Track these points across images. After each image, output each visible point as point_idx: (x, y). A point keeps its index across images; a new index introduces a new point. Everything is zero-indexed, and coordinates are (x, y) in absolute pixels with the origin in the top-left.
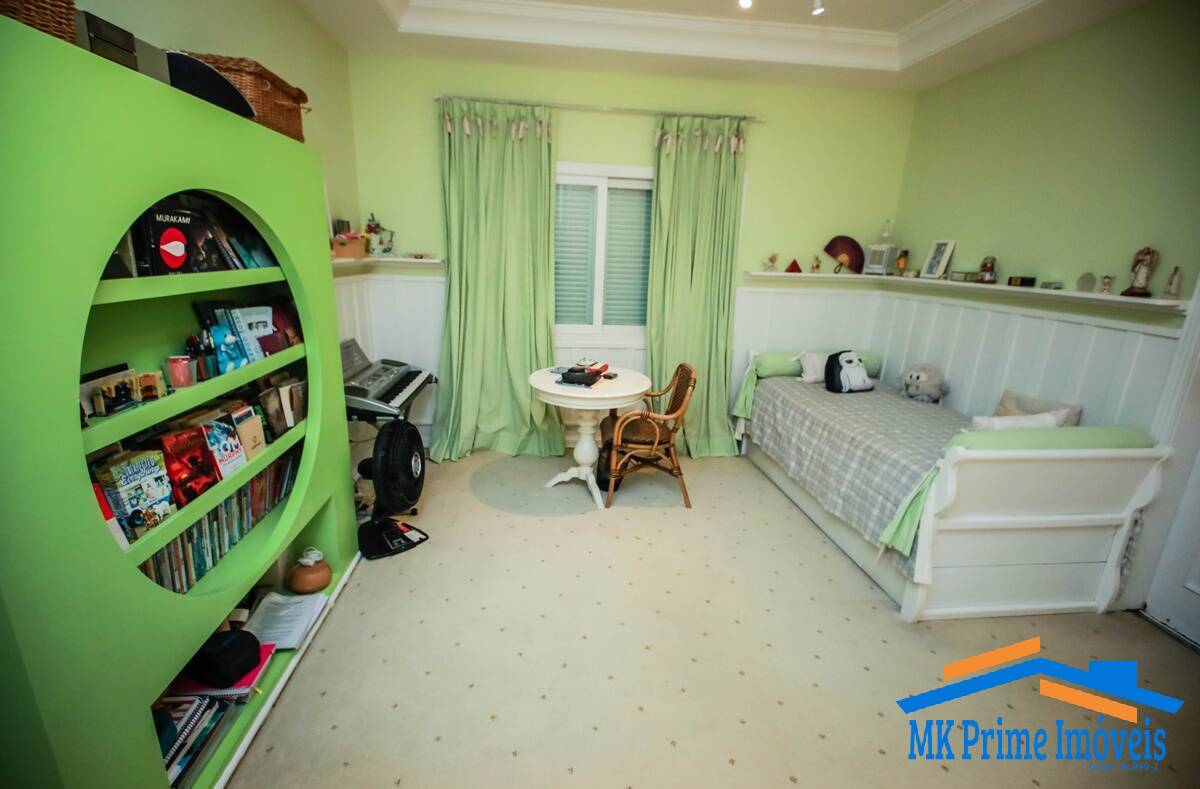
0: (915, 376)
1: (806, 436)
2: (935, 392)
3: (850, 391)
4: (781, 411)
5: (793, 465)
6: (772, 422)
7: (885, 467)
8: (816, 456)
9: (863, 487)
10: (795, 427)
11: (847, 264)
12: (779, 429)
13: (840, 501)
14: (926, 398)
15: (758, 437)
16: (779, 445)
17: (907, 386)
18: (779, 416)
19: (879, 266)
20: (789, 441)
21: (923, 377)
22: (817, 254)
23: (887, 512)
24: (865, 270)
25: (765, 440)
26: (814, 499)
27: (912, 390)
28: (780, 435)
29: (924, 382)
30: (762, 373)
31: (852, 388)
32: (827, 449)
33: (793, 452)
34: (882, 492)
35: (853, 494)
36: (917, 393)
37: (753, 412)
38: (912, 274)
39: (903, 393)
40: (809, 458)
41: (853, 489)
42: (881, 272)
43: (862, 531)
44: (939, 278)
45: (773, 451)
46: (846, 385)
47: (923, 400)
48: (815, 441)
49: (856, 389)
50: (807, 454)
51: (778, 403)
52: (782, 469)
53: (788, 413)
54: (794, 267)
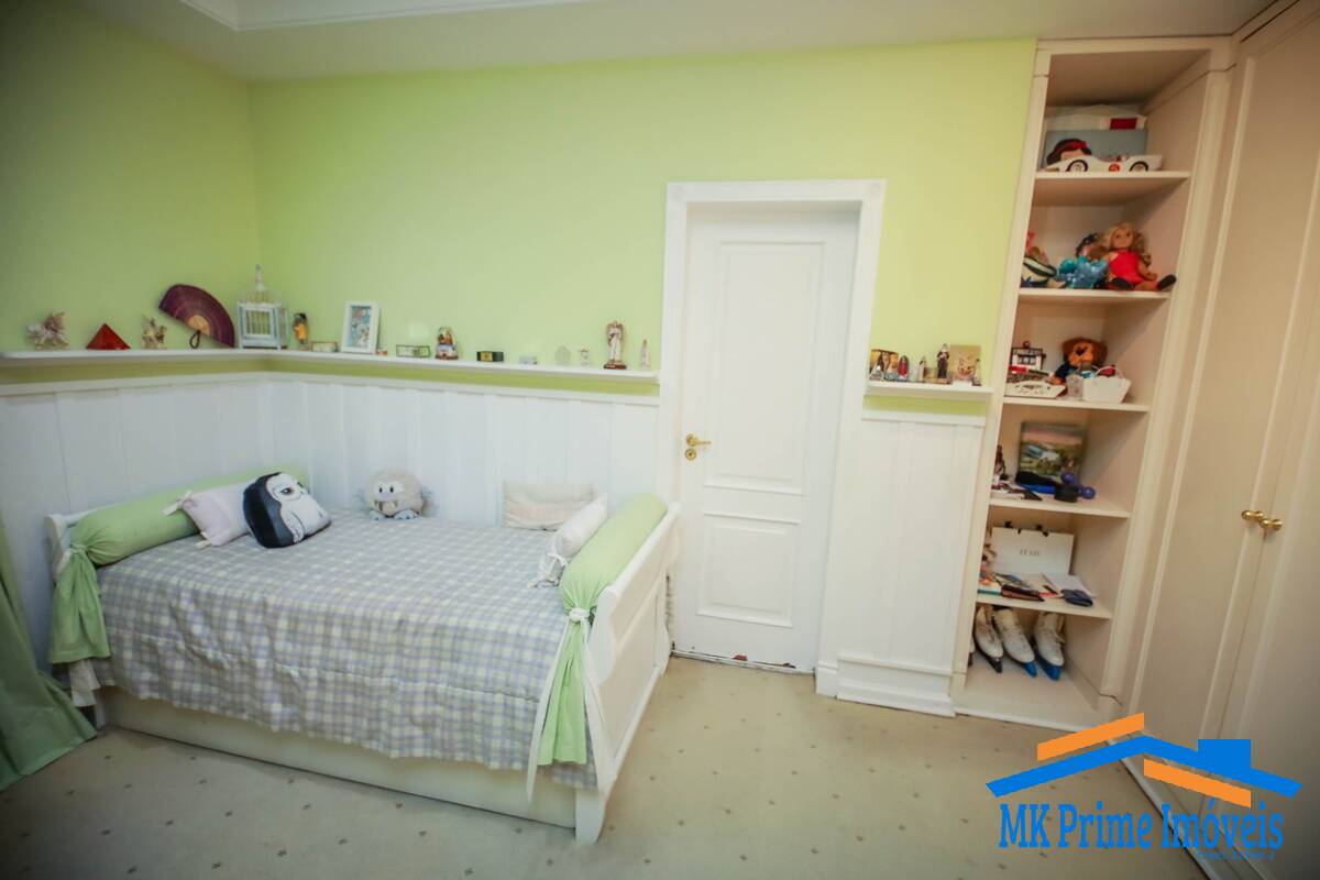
0: (386, 489)
1: (290, 647)
2: (418, 503)
3: (307, 537)
4: (199, 619)
5: (276, 708)
6: (181, 645)
7: (486, 648)
8: (330, 676)
9: (459, 692)
10: (254, 641)
11: (207, 332)
12: (210, 654)
13: (418, 732)
14: (411, 514)
15: (151, 684)
16: (222, 685)
17: (381, 505)
18: (197, 629)
19: (267, 336)
20: (251, 669)
21: (398, 489)
22: (149, 317)
23: (520, 714)
24: (242, 342)
25: (176, 685)
26: (356, 748)
27: (388, 509)
28: (217, 665)
29: (402, 493)
30: (104, 554)
31: (308, 531)
32: (352, 656)
33: (269, 685)
34: (498, 687)
35: (439, 709)
36: (396, 510)
37: (115, 641)
38: (328, 348)
39: (374, 514)
40: (314, 684)
41: (436, 703)
42: (273, 344)
43: (479, 759)
44: (371, 354)
45: (208, 699)
46: (297, 530)
47: (408, 518)
48: (316, 651)
49: (314, 530)
50: (305, 678)
51: (184, 604)
52: (250, 724)
53: (224, 620)
54: (107, 339)
